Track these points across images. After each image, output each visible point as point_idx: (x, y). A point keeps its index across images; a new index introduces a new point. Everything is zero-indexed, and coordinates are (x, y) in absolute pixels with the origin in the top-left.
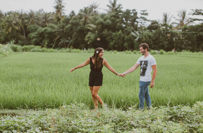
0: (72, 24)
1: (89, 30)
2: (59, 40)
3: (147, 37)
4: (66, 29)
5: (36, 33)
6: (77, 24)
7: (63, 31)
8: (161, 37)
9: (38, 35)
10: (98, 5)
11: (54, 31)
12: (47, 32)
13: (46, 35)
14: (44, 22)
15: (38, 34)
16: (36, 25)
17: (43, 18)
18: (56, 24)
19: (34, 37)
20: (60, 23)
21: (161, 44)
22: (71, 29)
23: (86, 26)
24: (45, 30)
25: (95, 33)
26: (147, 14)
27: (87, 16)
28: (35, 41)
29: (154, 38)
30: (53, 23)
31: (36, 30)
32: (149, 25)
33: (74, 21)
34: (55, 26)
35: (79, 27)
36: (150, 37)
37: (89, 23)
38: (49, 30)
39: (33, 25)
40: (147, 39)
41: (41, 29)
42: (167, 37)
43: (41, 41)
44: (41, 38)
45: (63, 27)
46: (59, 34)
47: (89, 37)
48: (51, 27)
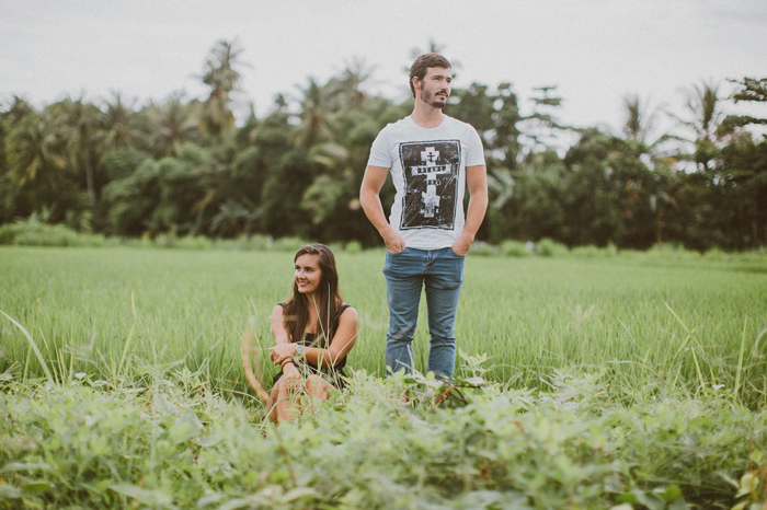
0: (261, 143)
1: (321, 169)
2: (213, 209)
3: (543, 194)
4: (240, 167)
5: (131, 180)
6: (276, 145)
7: (227, 174)
8: (599, 192)
9: (137, 191)
11: (195, 171)
12: (171, 175)
13: (166, 191)
14: (169, 140)
15: (139, 184)
16: (132, 150)
17: (165, 124)
18: (205, 144)
19: (119, 199)
20: (220, 141)
21: (597, 222)
22: (260, 166)
23: (314, 149)
24: (165, 169)
25: (342, 178)
26: (555, 102)
27: (319, 112)
28: (125, 215)
29: (571, 199)
30: (194, 140)
31: (132, 168)
33: (267, 134)
34: (205, 155)
35: (286, 158)
36: (554, 193)
37: (325, 141)
38: (178, 167)
39: (122, 151)
40: (540, 200)
41: (150, 166)
42: (624, 194)
43: (148, 212)
44: (146, 203)
45: (231, 154)
46: (213, 185)
47: (316, 197)
48: (188, 157)
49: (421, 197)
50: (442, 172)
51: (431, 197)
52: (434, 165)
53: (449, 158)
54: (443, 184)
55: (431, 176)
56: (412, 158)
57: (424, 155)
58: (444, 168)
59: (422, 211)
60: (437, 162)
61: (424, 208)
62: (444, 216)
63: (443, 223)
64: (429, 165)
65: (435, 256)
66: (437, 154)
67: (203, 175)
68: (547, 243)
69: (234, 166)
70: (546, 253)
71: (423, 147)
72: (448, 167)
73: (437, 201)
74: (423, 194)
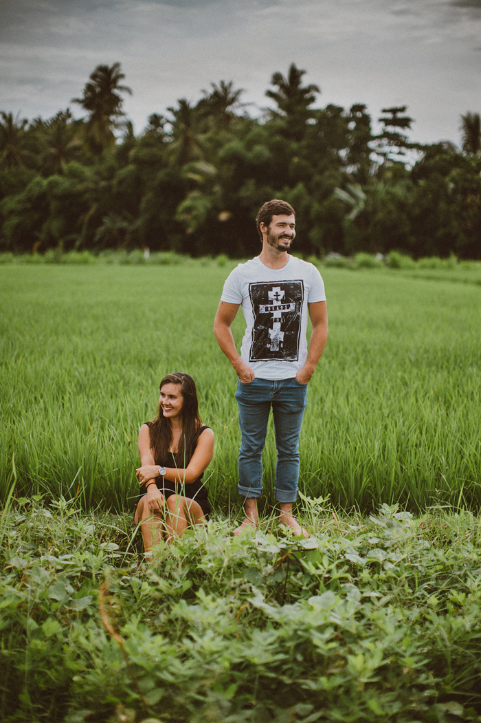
0: (137, 160)
1: (193, 185)
2: (96, 221)
3: (392, 207)
4: (120, 182)
5: (22, 196)
6: (154, 163)
7: (109, 188)
8: (442, 205)
9: (28, 205)
10: (238, 93)
11: (80, 187)
12: (58, 191)
13: (54, 205)
14: (56, 159)
15: (29, 199)
16: (23, 168)
17: (51, 144)
18: (88, 162)
19: (12, 212)
20: (102, 160)
21: (440, 232)
22: (137, 182)
23: (186, 167)
24: (53, 185)
25: (211, 193)
26: (405, 123)
27: (190, 133)
28: (17, 227)
29: (417, 211)
30: (78, 159)
31: (24, 184)
32: (417, 164)
33: (144, 152)
34: (88, 172)
35: (161, 175)
36: (401, 206)
37: (197, 159)
38: (64, 183)
39: (13, 169)
40: (390, 212)
41: (40, 182)
42: (465, 208)
43: (38, 225)
44: (36, 216)
45: (112, 171)
46: (96, 200)
47: (189, 210)
48: (73, 174)
49: (267, 333)
50: (286, 310)
51: (276, 332)
52: (280, 303)
53: (292, 297)
54: (287, 321)
55: (277, 314)
56: (260, 296)
57: (271, 295)
58: (289, 307)
59: (268, 346)
60: (282, 301)
61: (270, 343)
62: (289, 349)
63: (287, 355)
64: (276, 303)
65: (280, 386)
66: (282, 293)
67: (86, 191)
68: (395, 255)
69: (115, 182)
70: (394, 265)
71: (270, 287)
72: (292, 306)
73: (281, 336)
74: (270, 331)
